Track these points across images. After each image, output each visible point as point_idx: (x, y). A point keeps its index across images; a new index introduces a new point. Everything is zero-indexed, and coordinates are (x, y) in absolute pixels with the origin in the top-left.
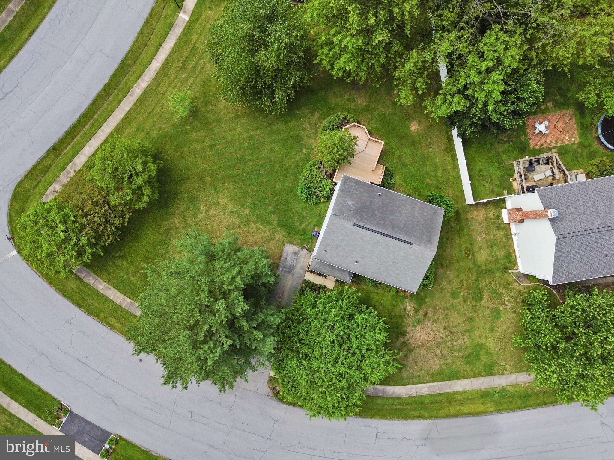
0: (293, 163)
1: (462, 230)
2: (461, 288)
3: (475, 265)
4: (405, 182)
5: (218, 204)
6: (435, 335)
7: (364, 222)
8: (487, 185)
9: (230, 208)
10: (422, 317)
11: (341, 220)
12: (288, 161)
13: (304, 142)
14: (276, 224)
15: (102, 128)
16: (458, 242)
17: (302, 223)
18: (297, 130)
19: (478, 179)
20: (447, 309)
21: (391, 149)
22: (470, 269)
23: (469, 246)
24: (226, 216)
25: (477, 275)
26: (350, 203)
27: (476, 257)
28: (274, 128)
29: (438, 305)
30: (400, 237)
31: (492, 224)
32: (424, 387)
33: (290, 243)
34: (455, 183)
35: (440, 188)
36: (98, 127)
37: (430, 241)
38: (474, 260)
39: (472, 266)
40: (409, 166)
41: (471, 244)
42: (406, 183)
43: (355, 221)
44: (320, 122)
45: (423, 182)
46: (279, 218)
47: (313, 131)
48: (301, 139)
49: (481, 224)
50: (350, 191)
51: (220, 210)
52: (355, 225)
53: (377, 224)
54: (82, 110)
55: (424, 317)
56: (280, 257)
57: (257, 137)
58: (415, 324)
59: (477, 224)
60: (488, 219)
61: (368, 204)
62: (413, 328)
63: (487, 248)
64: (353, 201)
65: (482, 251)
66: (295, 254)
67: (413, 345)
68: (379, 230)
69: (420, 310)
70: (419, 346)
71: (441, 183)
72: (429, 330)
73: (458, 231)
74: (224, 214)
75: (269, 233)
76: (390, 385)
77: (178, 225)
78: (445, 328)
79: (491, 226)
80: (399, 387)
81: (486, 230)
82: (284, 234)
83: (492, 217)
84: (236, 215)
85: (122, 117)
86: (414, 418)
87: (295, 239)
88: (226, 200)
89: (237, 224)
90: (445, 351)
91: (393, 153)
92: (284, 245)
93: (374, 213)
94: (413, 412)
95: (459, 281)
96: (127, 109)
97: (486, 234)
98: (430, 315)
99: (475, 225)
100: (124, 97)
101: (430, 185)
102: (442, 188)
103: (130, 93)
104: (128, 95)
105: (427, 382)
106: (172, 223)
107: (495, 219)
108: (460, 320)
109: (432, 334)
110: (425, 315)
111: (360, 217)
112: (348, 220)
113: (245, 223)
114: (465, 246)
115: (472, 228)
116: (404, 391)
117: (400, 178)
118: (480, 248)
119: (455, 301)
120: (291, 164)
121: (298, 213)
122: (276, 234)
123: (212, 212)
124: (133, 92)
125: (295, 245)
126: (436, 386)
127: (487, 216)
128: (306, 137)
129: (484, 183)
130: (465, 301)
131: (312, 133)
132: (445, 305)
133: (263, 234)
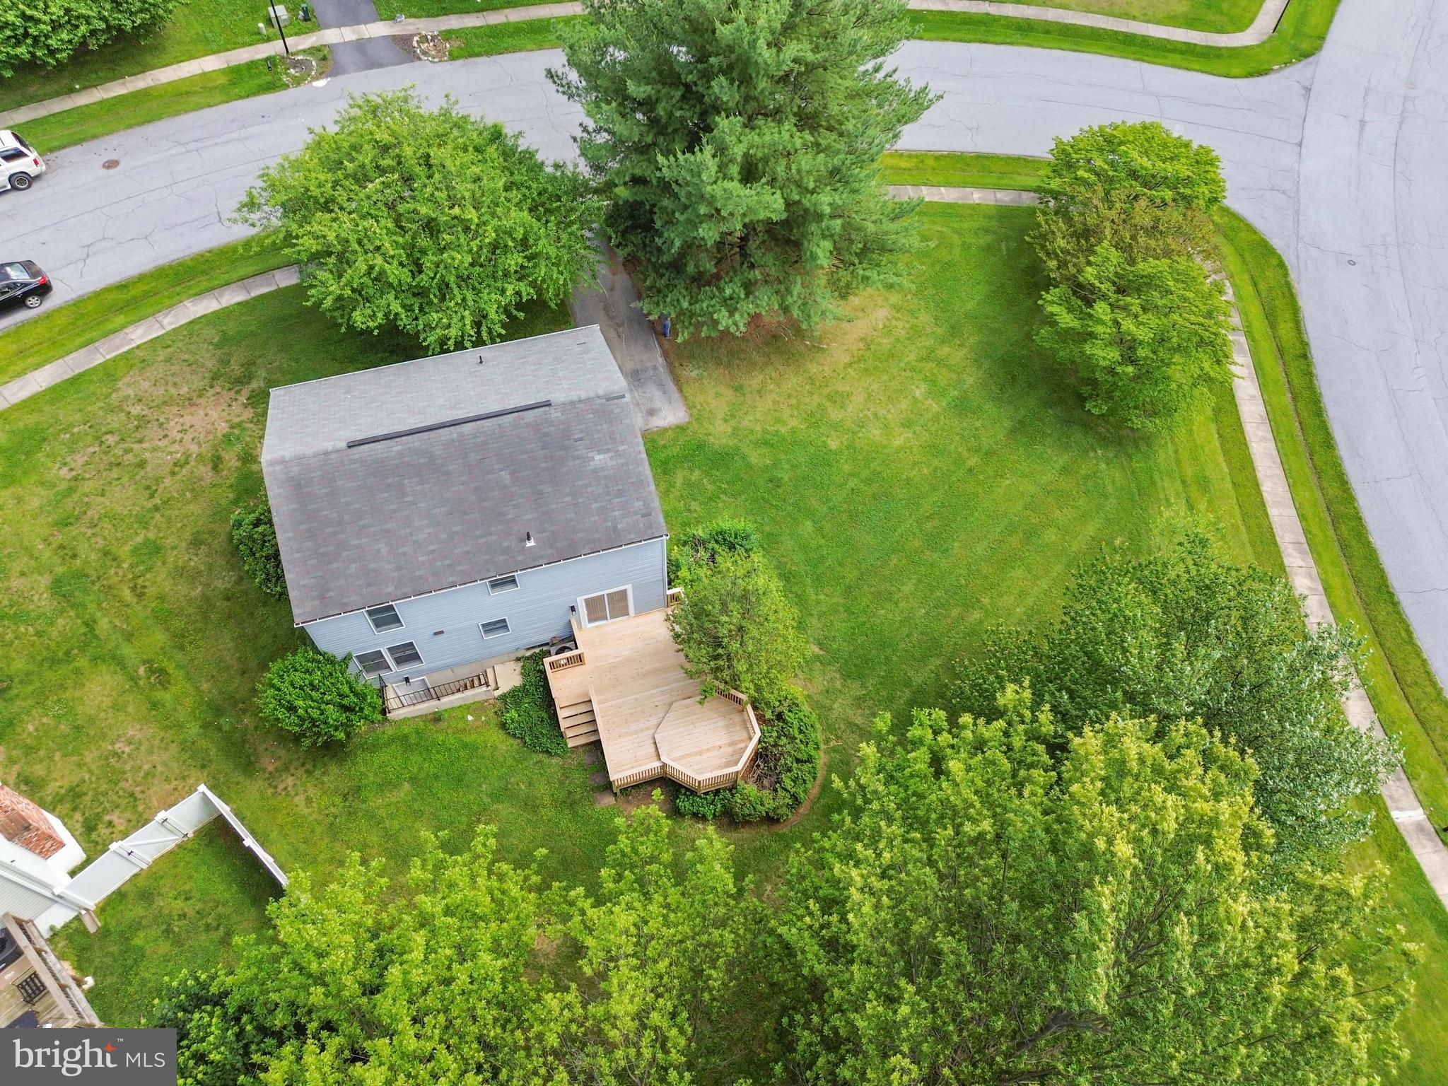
0: (818, 602)
1: (206, 726)
2: (136, 577)
3: (114, 657)
4: (472, 749)
5: (907, 424)
6: (165, 436)
7: (528, 425)
8: (179, 905)
9: (875, 432)
10: (223, 454)
11: (592, 394)
12: (835, 600)
13: (832, 672)
14: (744, 449)
15: (1272, 445)
16: (205, 686)
17: (688, 484)
18: (878, 691)
19: (221, 909)
20: (156, 508)
21: (575, 814)
22: (129, 637)
23: (160, 695)
24: (869, 414)
25: (96, 637)
26: (597, 457)
27: (120, 678)
28: (935, 662)
29: (189, 502)
30: (396, 446)
31: (105, 794)
32: (140, 337)
33: (681, 429)
34: (303, 847)
35: (345, 797)
36: (1282, 442)
37: (298, 486)
38: (124, 668)
39: (127, 651)
40: (486, 800)
41: (155, 705)
42: (465, 746)
43: (554, 414)
44: (834, 750)
45: (413, 780)
46: (749, 466)
47: (835, 714)
48: (846, 676)
49: (147, 774)
50: (621, 493)
51: (889, 416)
52: (548, 404)
53: (485, 443)
54: (1343, 450)
55: (219, 458)
56: (680, 390)
57: (955, 613)
58: (236, 431)
59: (160, 768)
60: (123, 802)
61: (546, 489)
62: (237, 420)
63: (91, 720)
64: (594, 471)
65: (107, 702)
66: (651, 413)
67: (218, 389)
68: (467, 428)
69: (238, 464)
70: (200, 396)
71: (352, 813)
72: (187, 438)
73: (219, 712)
74: (876, 415)
75: (746, 423)
76: (239, 304)
77: (947, 349)
78: (142, 464)
79: (104, 787)
80: (211, 310)
81: (118, 766)
82: (711, 439)
83: (114, 817)
84: (849, 424)
85: (1263, 488)
86: (141, 278)
87: (676, 439)
88: (898, 442)
89: (830, 409)
90: (115, 421)
91: (560, 805)
92: (691, 415)
93: (513, 474)
94: (146, 288)
95: (151, 591)
96: (1273, 512)
97: (116, 754)
98: (205, 471)
99: (165, 764)
100: (1306, 532)
101: (385, 786)
102: (338, 800)
103: (1306, 546)
104: (1303, 539)
105: (138, 347)
106: (961, 345)
107: (98, 817)
108: (99, 505)
109: (174, 434)
110: (216, 464)
111: (546, 435)
112: (572, 403)
113: (815, 419)
114: (173, 689)
115: (174, 748)
116: (193, 309)
117: (495, 748)
118: (116, 707)
119: (140, 539)
120: (822, 597)
121: (713, 498)
122: (730, 430)
123: (904, 405)
124: (1301, 552)
125: (665, 430)
126: (108, 353)
127: (135, 807)
128: (838, 685)
129: (190, 908)
130: (106, 553)
131: (830, 709)
132: (168, 513)
133: (758, 416)
